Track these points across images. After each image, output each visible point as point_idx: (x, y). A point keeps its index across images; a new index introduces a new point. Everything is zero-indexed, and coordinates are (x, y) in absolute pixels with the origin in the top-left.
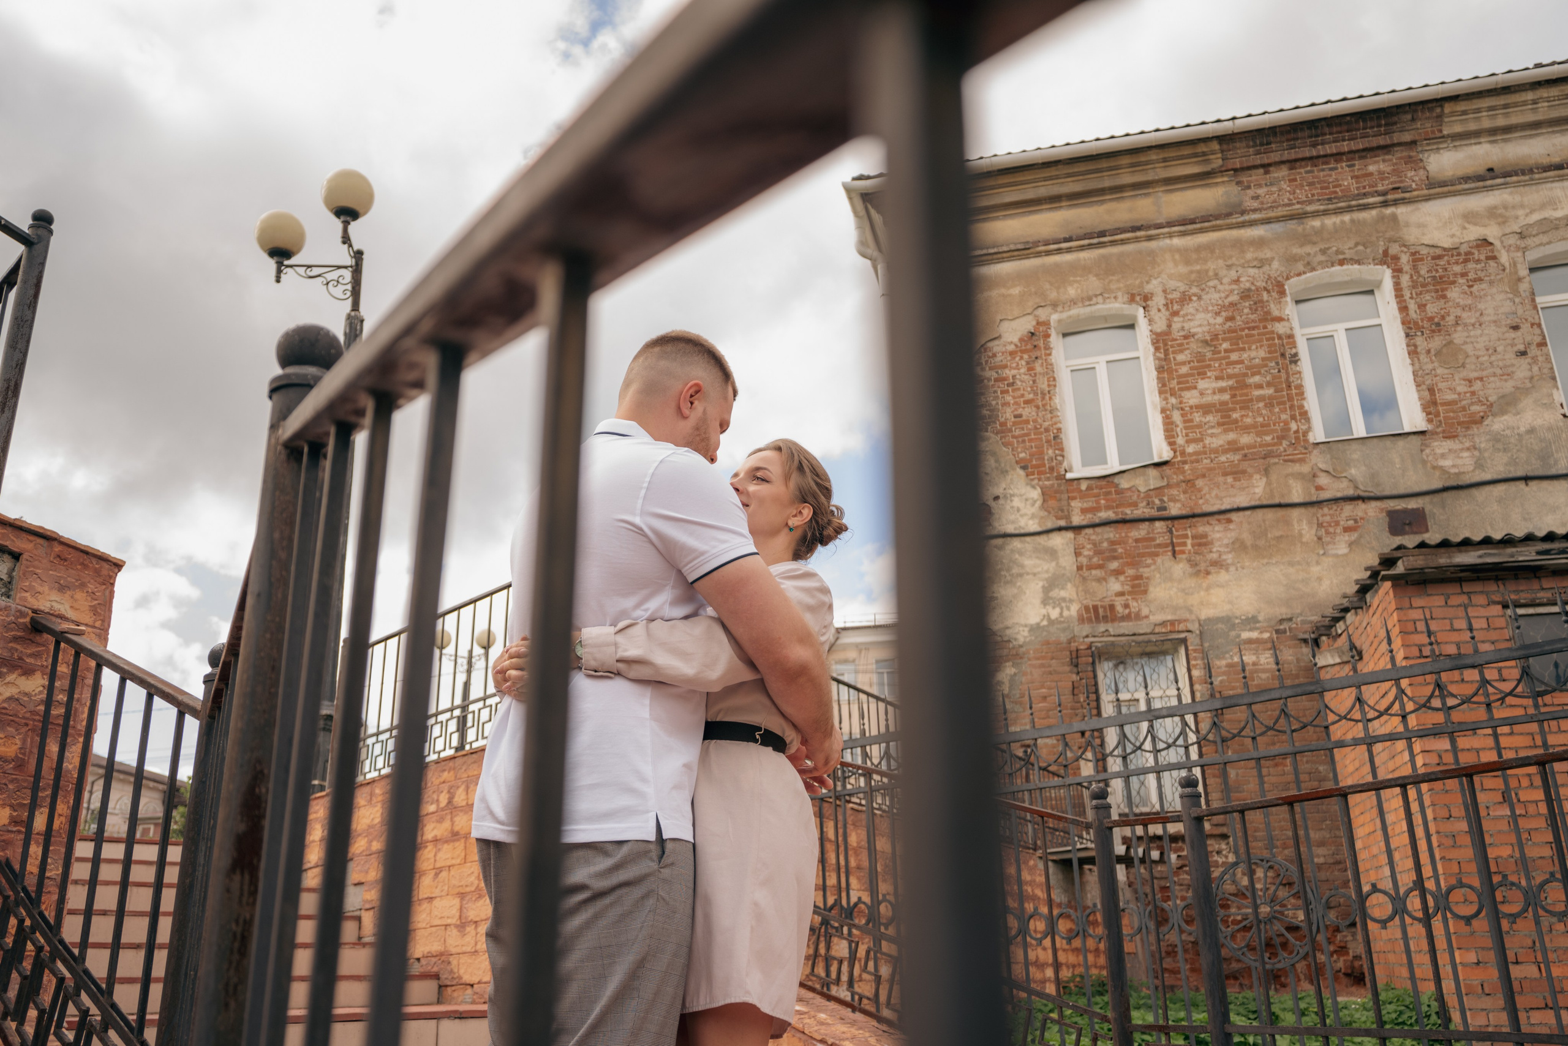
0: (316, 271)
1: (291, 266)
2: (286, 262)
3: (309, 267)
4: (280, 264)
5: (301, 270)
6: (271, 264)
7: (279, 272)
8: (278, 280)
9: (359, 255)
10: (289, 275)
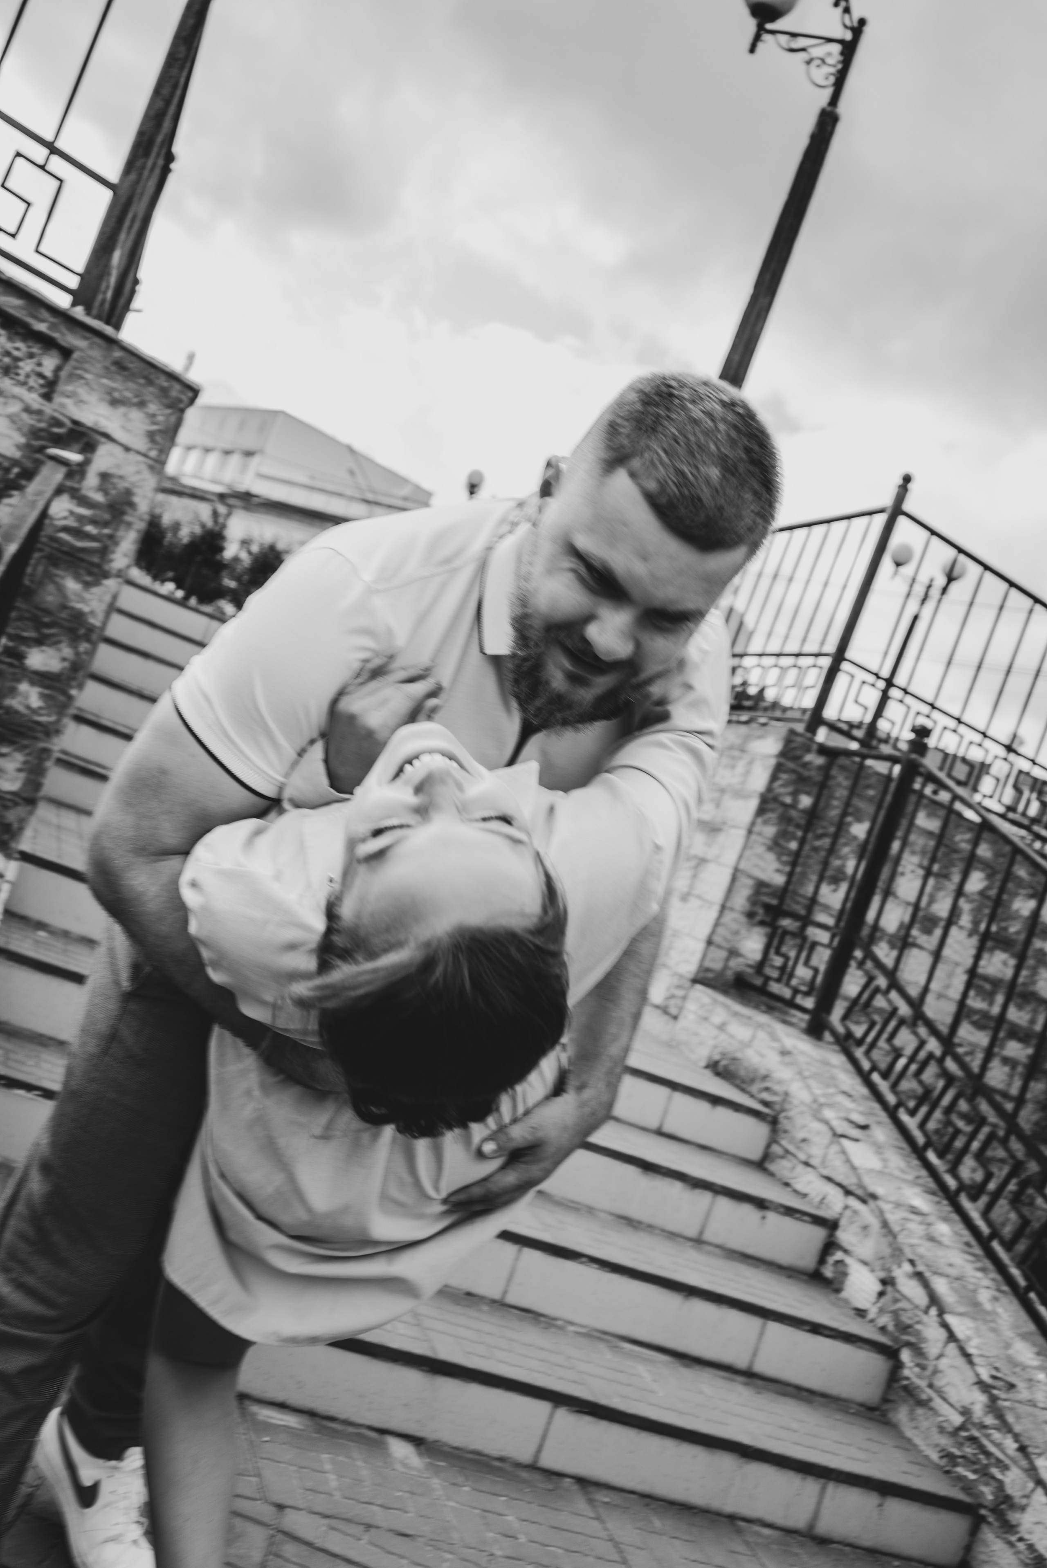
0: (801, 42)
1: (773, 32)
2: (769, 26)
3: (794, 35)
4: (761, 30)
5: (783, 39)
6: (751, 24)
7: (757, 38)
8: (752, 50)
9: (858, 29)
10: (768, 41)
